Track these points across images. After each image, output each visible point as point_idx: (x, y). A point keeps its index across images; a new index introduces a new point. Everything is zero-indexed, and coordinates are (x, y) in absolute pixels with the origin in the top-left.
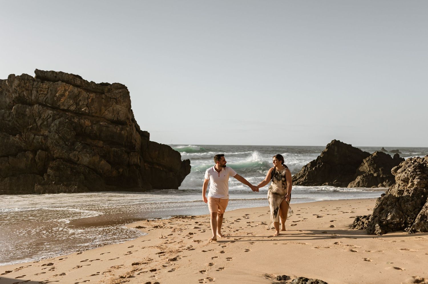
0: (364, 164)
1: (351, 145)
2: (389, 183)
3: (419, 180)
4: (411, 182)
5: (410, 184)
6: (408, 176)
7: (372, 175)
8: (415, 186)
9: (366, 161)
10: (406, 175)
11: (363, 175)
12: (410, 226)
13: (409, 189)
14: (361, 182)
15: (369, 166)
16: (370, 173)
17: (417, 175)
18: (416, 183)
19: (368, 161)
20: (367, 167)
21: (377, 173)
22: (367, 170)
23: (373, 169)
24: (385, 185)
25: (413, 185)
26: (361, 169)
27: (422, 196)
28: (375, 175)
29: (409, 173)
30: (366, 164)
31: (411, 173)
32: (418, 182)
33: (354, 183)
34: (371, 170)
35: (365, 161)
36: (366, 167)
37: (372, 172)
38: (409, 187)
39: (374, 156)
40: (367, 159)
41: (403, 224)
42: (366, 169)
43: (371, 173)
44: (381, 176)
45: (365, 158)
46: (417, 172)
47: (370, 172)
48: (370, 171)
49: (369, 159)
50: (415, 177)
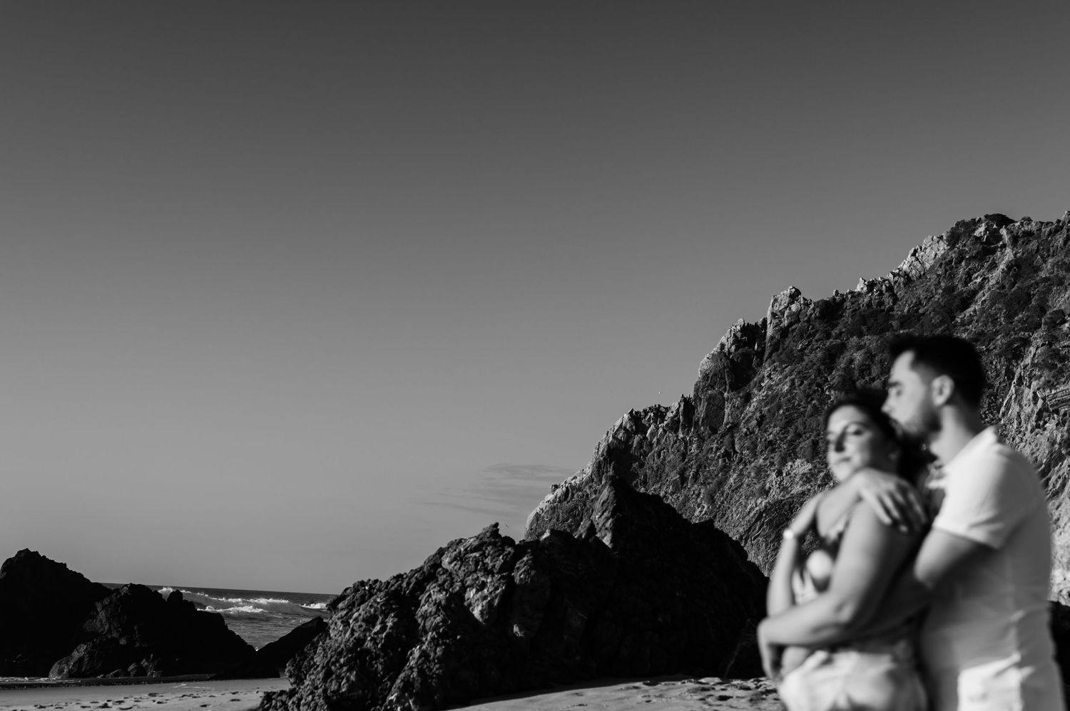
0: (98, 613)
1: (65, 564)
2: (156, 662)
3: (396, 620)
4: (380, 624)
5: (378, 627)
6: (375, 611)
7: (116, 641)
8: (388, 630)
9: (103, 608)
10: (372, 610)
11: (93, 642)
12: (380, 702)
13: (376, 636)
14: (86, 659)
15: (108, 618)
16: (109, 637)
17: (393, 610)
18: (389, 624)
19: (106, 605)
20: (104, 621)
21: (127, 638)
22: (102, 629)
23: (119, 627)
24: (146, 666)
25: (384, 628)
26: (88, 626)
27: (399, 650)
28: (123, 642)
29: (379, 606)
30: (102, 615)
31: (381, 607)
32: (394, 623)
33: (67, 663)
34: (112, 628)
35: (99, 606)
36: (101, 621)
37: (115, 635)
38: (375, 634)
39: (123, 594)
40: (106, 602)
41: (368, 700)
42: (99, 626)
43: (113, 639)
44: (138, 645)
45: (100, 599)
46: (392, 605)
47: (111, 634)
48: (110, 631)
49: (110, 603)
50: (388, 614)
